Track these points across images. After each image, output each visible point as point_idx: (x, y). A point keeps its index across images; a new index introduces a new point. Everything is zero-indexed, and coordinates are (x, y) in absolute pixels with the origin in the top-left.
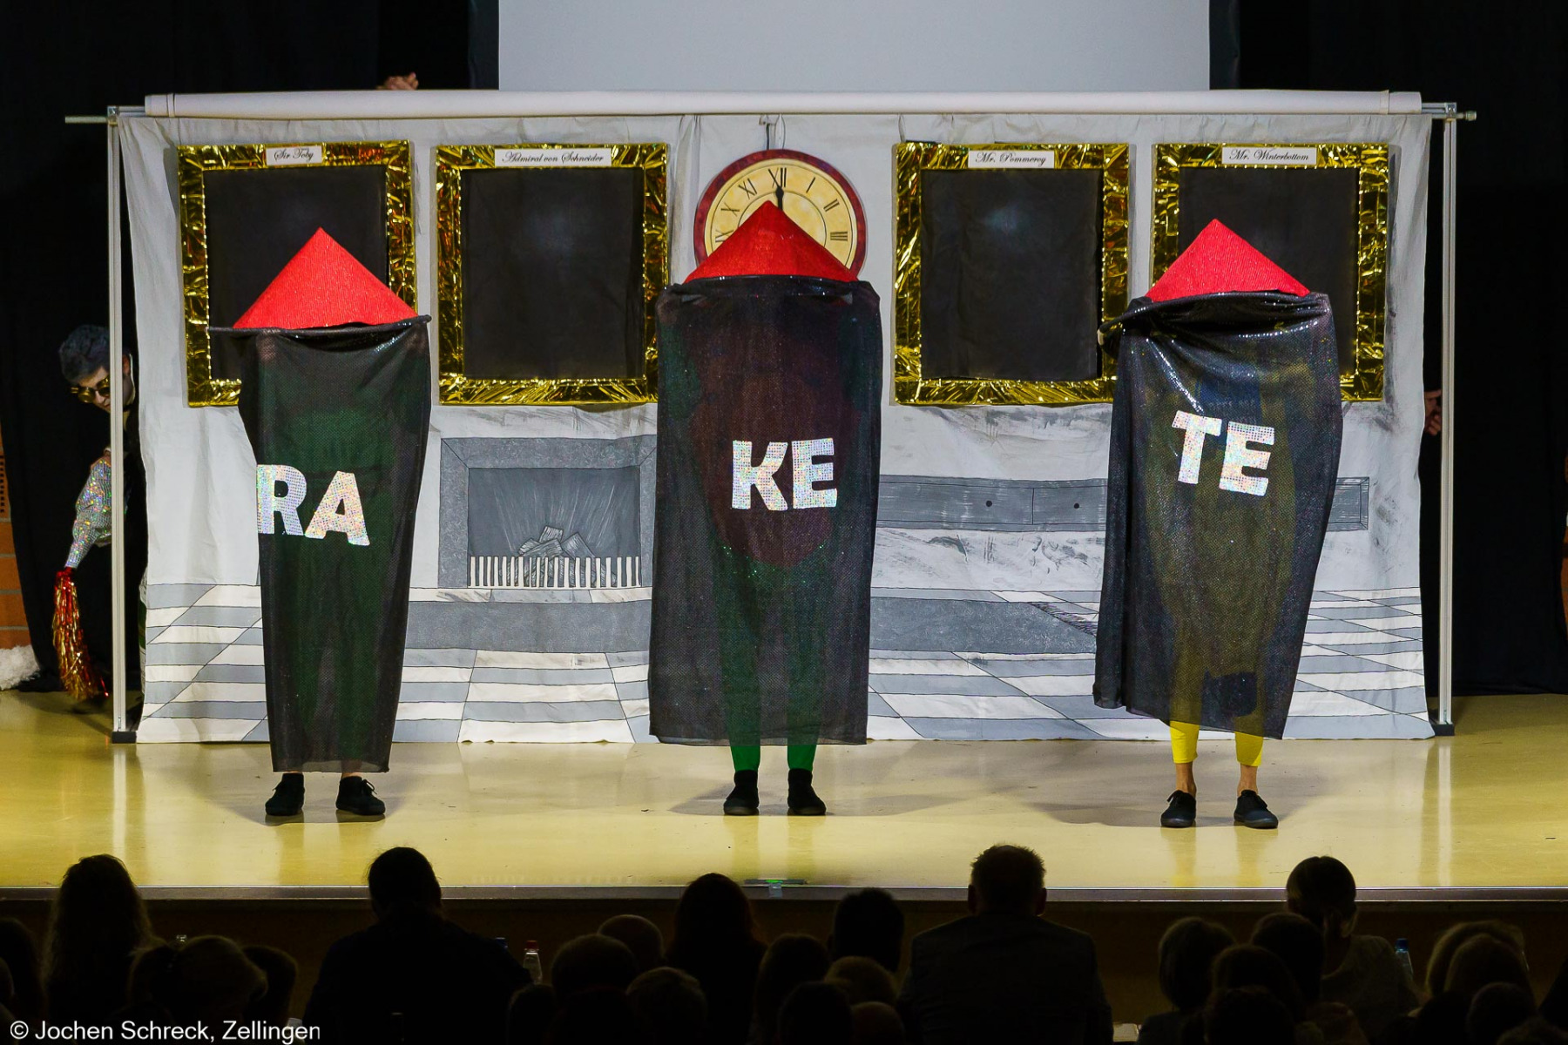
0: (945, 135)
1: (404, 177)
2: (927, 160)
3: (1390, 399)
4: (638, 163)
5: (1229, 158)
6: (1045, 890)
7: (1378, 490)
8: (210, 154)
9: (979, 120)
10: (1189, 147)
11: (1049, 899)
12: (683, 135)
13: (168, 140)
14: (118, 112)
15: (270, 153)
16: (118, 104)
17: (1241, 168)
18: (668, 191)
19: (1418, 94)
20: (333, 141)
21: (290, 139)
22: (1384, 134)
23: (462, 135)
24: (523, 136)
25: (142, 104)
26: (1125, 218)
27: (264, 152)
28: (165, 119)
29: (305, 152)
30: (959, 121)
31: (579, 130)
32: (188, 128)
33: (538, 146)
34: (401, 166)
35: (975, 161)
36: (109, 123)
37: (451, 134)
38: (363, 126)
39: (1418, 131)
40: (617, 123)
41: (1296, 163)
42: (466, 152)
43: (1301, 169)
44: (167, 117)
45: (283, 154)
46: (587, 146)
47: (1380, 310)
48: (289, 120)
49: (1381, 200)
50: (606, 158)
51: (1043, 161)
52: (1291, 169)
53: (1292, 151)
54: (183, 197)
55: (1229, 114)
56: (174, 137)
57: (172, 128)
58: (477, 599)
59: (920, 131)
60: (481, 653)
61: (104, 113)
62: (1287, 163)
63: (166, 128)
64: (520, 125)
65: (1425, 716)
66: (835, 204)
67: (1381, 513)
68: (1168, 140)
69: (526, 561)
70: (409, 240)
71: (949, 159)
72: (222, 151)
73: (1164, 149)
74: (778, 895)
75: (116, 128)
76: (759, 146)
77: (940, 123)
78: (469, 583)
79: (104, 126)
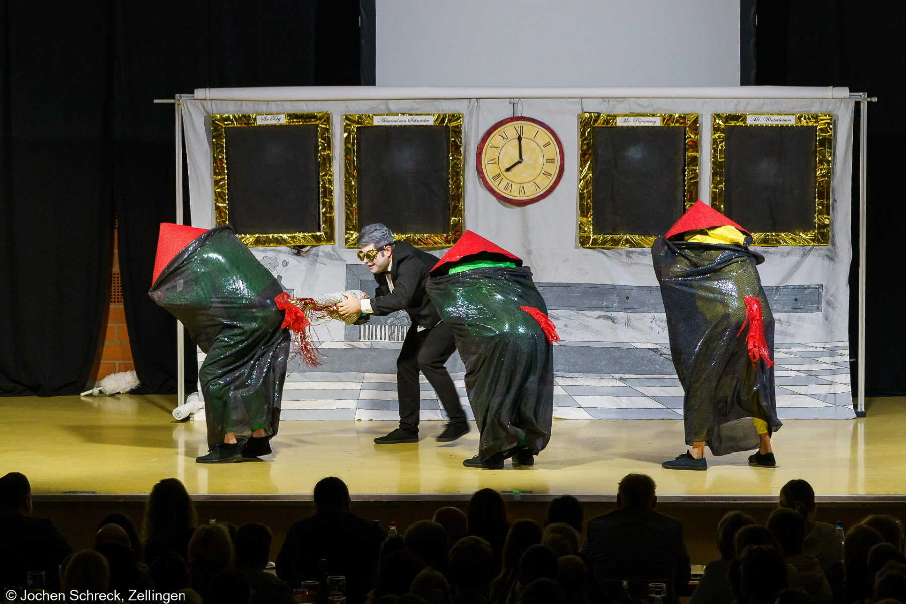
0: (604, 109)
1: (327, 130)
2: (596, 121)
3: (833, 244)
4: (447, 123)
5: (750, 121)
6: (656, 496)
7: (827, 291)
8: (228, 119)
9: (622, 101)
10: (730, 115)
11: (658, 501)
12: (470, 109)
13: (207, 112)
14: (181, 97)
15: (258, 118)
16: (181, 93)
17: (756, 126)
18: (463, 137)
19: (847, 89)
20: (291, 112)
21: (268, 112)
22: (830, 108)
23: (356, 109)
24: (388, 109)
25: (193, 93)
26: (697, 151)
27: (255, 118)
28: (205, 101)
29: (276, 118)
30: (612, 102)
31: (416, 106)
32: (216, 105)
33: (397, 115)
34: (326, 125)
35: (620, 122)
36: (176, 102)
37: (351, 108)
38: (307, 105)
39: (847, 107)
40: (437, 103)
41: (785, 124)
42: (360, 118)
43: (787, 126)
44: (206, 100)
45: (265, 119)
46: (421, 115)
47: (828, 199)
48: (268, 101)
49: (828, 143)
50: (431, 121)
51: (655, 122)
52: (782, 127)
53: (783, 117)
54: (214, 140)
55: (750, 98)
56: (210, 110)
57: (209, 106)
58: (364, 347)
59: (592, 107)
60: (367, 375)
61: (173, 98)
62: (780, 123)
63: (206, 106)
64: (387, 105)
65: (852, 407)
66: (548, 144)
67: (829, 303)
68: (719, 112)
69: (390, 327)
70: (330, 163)
71: (607, 121)
72: (234, 117)
73: (719, 116)
74: (520, 499)
75: (179, 106)
76: (509, 114)
77: (602, 103)
78: (360, 339)
79: (173, 104)
